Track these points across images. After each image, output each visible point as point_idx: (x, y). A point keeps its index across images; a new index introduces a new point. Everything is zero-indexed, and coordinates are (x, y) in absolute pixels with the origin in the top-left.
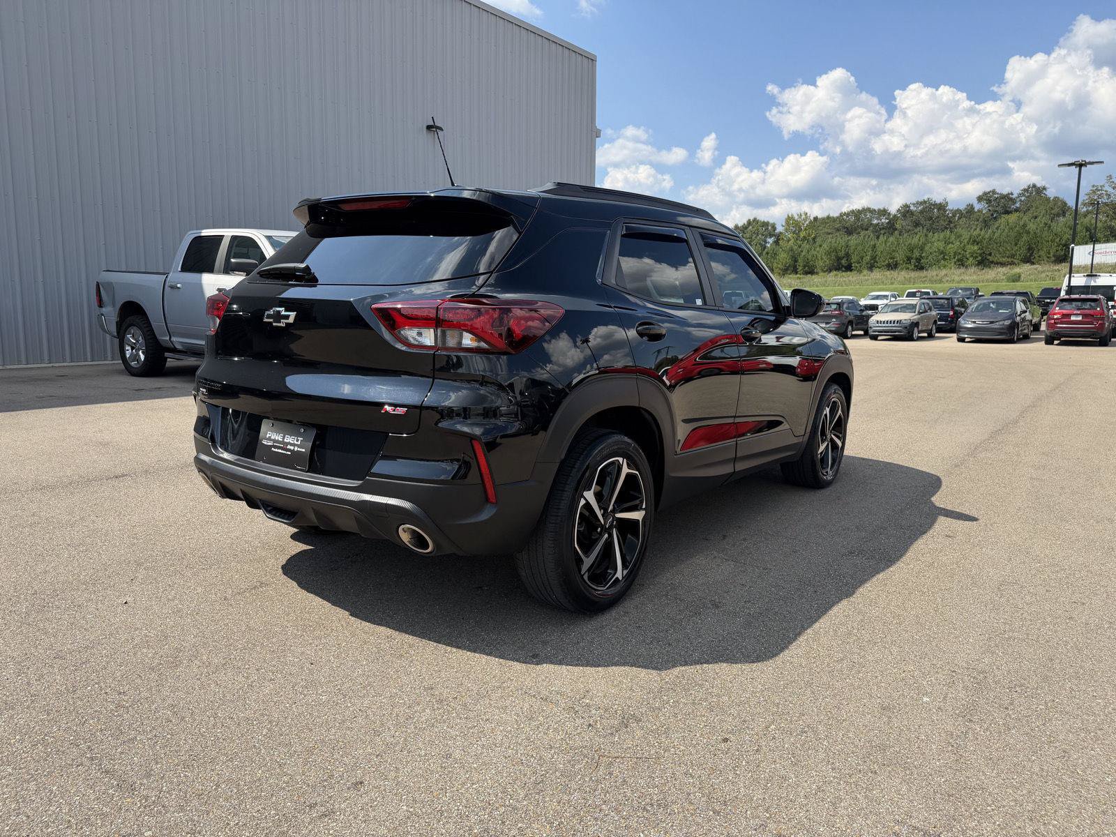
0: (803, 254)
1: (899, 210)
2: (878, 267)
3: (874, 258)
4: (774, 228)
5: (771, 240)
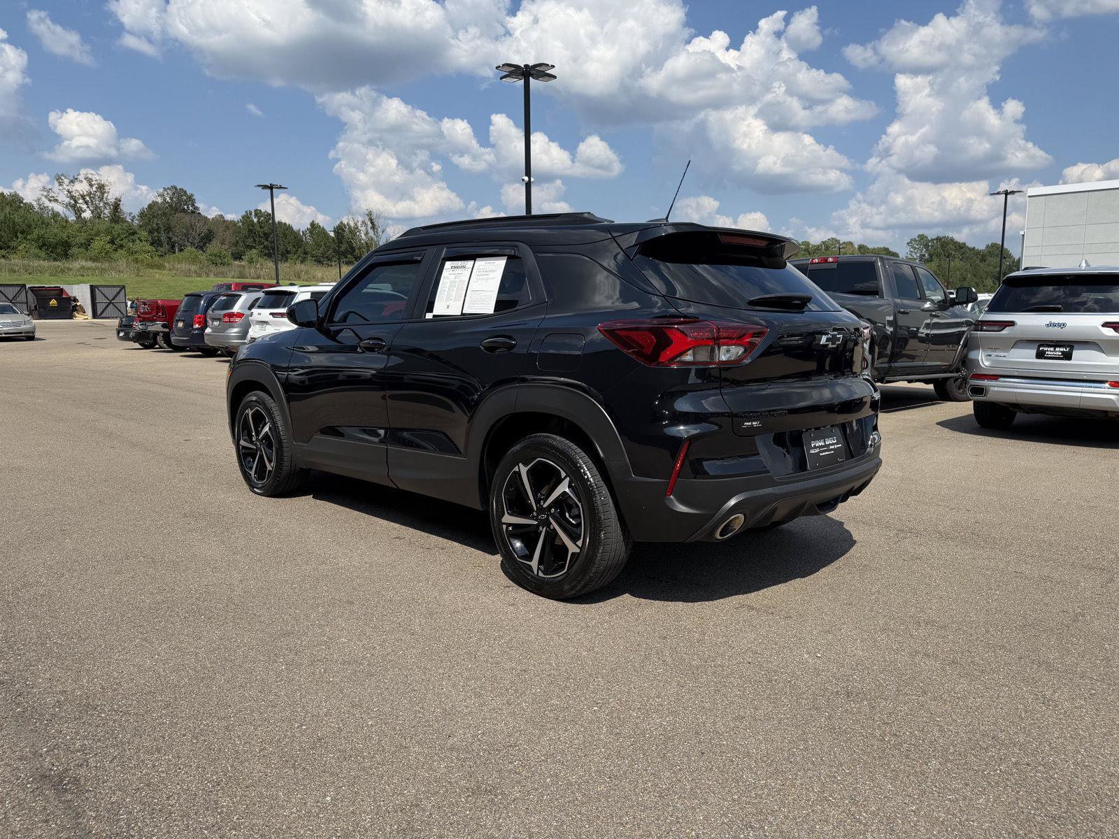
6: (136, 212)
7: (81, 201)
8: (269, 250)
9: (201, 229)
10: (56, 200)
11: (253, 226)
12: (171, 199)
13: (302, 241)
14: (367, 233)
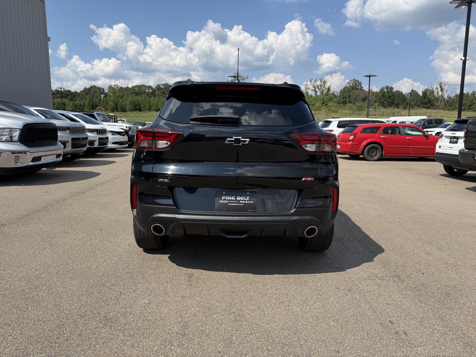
0: (120, 103)
1: (156, 87)
2: (152, 110)
3: (150, 106)
4: (103, 90)
5: (102, 96)
6: (339, 91)
7: (317, 88)
8: (390, 103)
9: (362, 96)
10: (309, 89)
11: (384, 93)
12: (352, 84)
13: (406, 98)
14: (438, 93)
